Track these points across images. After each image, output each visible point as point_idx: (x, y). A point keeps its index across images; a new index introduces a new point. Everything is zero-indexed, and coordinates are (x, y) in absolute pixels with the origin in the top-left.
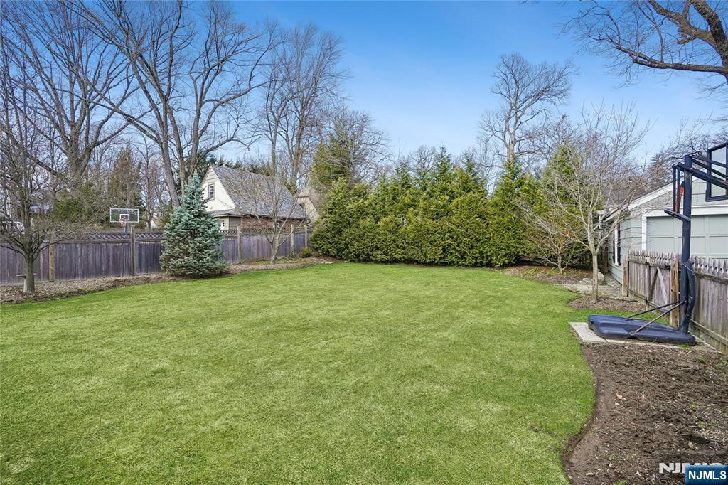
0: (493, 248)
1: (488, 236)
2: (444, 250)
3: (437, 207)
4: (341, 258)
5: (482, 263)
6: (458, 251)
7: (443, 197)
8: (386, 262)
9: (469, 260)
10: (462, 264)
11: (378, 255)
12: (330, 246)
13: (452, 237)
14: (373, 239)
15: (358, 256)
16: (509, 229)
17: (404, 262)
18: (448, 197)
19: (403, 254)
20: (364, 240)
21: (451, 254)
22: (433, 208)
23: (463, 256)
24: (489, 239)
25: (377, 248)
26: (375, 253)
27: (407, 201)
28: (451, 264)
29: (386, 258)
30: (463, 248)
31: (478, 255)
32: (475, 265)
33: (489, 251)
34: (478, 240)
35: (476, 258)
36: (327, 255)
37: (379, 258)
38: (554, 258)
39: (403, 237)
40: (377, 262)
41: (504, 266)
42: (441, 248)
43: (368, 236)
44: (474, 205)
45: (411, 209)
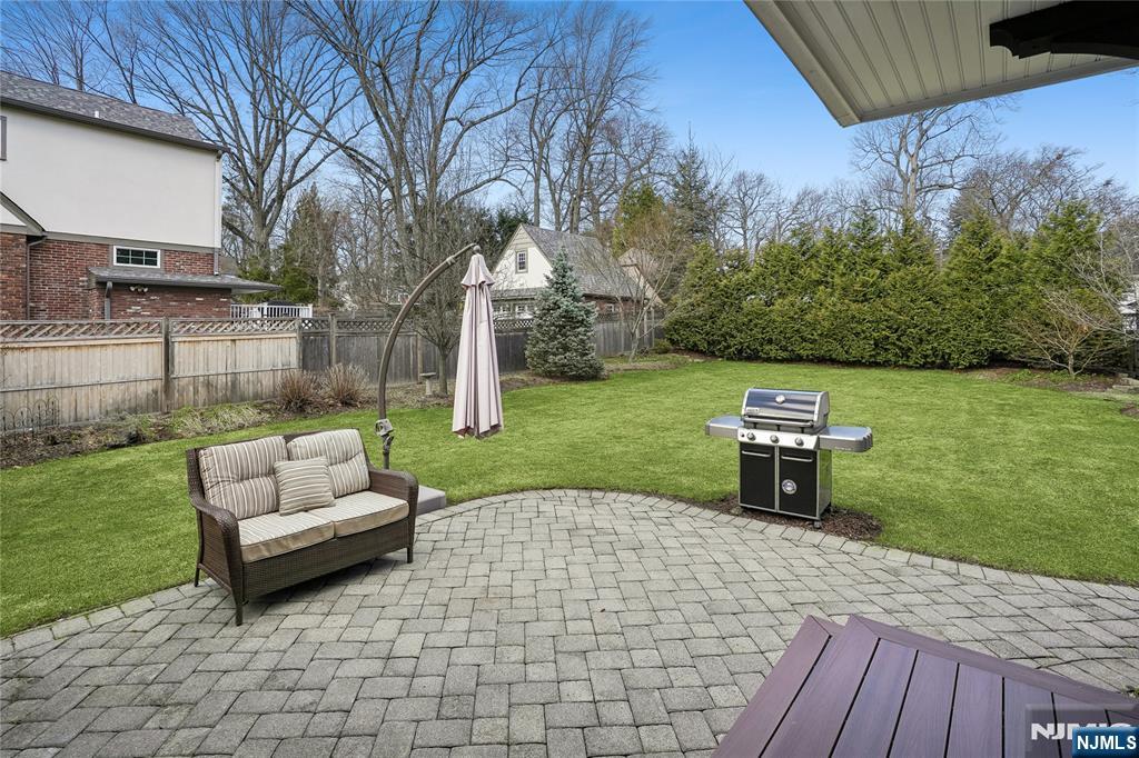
0: (955, 343)
1: (944, 327)
2: (876, 345)
3: (864, 285)
4: (713, 354)
5: (934, 362)
6: (898, 346)
7: (871, 271)
8: (782, 361)
9: (915, 358)
10: (903, 365)
11: (773, 350)
12: (699, 337)
13: (890, 328)
14: (764, 328)
15: (740, 352)
16: (980, 318)
17: (812, 361)
18: (878, 272)
19: (811, 349)
20: (751, 330)
21: (886, 350)
22: (857, 287)
23: (906, 353)
24: (948, 330)
25: (770, 341)
26: (767, 348)
27: (816, 277)
28: (885, 365)
29: (785, 355)
30: (906, 342)
31: (930, 352)
32: (923, 367)
33: (945, 346)
34: (929, 332)
35: (926, 356)
36: (694, 350)
37: (772, 355)
38: (1061, 358)
39: (813, 326)
40: (768, 360)
41: (971, 368)
42: (872, 342)
43: (756, 325)
44: (920, 283)
45: (822, 287)
